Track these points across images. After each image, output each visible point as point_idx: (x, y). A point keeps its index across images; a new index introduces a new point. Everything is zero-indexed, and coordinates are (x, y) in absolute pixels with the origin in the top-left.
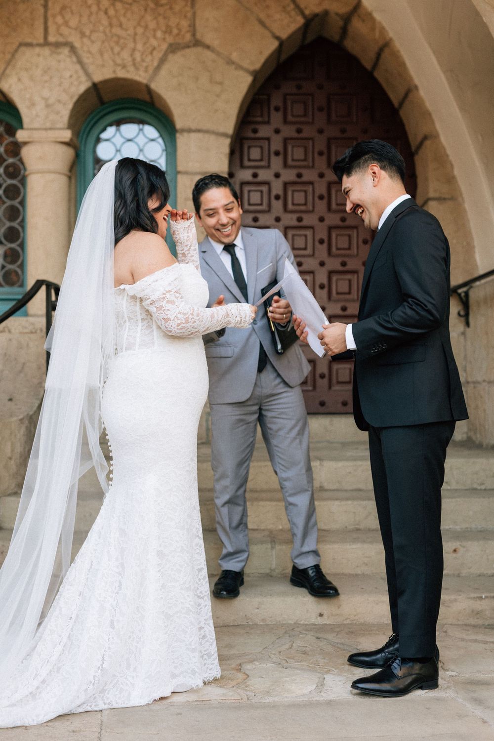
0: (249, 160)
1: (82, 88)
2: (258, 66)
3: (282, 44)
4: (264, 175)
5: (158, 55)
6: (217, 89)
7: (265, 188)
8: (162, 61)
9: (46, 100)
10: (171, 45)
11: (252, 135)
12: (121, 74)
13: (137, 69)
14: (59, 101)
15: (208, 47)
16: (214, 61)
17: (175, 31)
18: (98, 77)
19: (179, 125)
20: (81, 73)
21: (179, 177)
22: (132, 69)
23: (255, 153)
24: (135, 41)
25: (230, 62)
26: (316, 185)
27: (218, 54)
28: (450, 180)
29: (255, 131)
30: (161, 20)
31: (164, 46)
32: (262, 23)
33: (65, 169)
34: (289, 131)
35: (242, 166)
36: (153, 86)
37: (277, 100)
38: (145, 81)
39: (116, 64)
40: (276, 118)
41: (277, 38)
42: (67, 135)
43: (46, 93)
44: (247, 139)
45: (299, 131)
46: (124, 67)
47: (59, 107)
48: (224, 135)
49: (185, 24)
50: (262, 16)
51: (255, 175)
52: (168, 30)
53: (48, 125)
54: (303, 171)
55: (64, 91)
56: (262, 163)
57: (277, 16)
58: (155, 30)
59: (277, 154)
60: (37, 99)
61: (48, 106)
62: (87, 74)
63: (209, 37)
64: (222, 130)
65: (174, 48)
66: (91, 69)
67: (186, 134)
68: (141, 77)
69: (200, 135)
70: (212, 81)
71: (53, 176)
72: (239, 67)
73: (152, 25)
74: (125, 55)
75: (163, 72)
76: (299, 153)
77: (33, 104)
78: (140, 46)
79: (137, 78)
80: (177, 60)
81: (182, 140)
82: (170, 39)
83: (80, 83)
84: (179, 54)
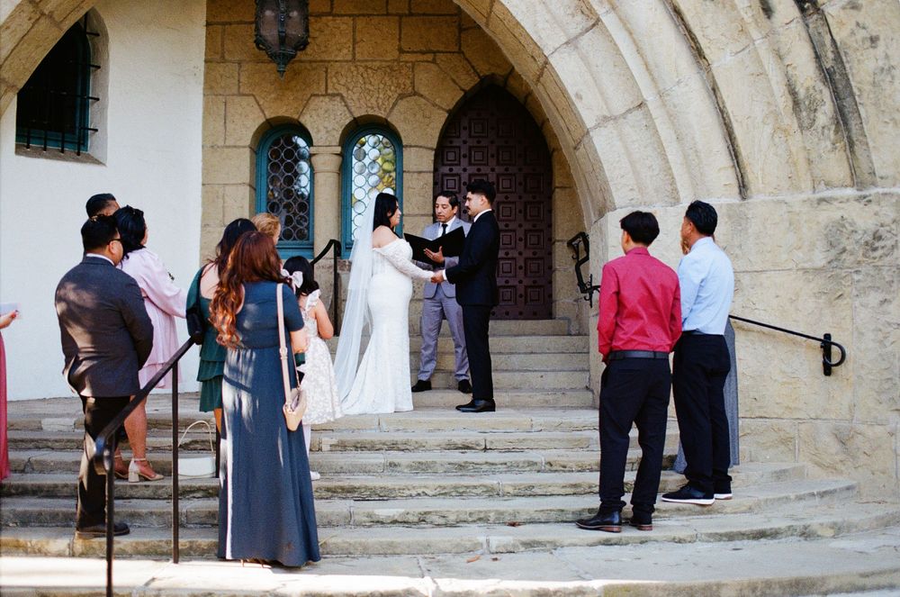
0: (447, 160)
1: (348, 121)
2: (451, 107)
3: (466, 92)
4: (456, 170)
5: (393, 101)
6: (427, 120)
7: (457, 178)
8: (394, 105)
9: (326, 128)
10: (400, 95)
11: (449, 145)
12: (371, 112)
13: (380, 109)
14: (334, 129)
15: (422, 96)
16: (425, 105)
17: (403, 86)
18: (357, 115)
19: (404, 143)
20: (347, 112)
21: (404, 174)
22: (377, 109)
23: (451, 156)
24: (379, 93)
25: (434, 105)
26: (490, 175)
27: (428, 100)
28: (569, 176)
29: (451, 142)
30: (395, 81)
31: (396, 95)
32: (454, 81)
33: (336, 169)
34: (471, 142)
35: (443, 165)
36: (389, 119)
37: (465, 123)
38: (384, 117)
39: (368, 107)
40: (464, 134)
41: (463, 90)
42: (339, 150)
43: (326, 124)
44: (447, 147)
45: (479, 142)
46: (372, 108)
47: (335, 133)
48: (431, 149)
49: (408, 82)
50: (454, 77)
51: (451, 170)
52: (398, 86)
53: (328, 144)
54: (482, 167)
55: (337, 122)
56: (456, 162)
57: (463, 77)
58: (390, 86)
59: (465, 156)
60: (321, 128)
61: (327, 132)
62: (351, 113)
63: (423, 90)
64: (430, 146)
65: (401, 97)
66: (353, 109)
67: (408, 149)
68: (382, 114)
69: (417, 149)
70: (424, 116)
71: (330, 174)
72: (440, 108)
73: (389, 83)
74: (373, 101)
75: (395, 111)
76: (479, 156)
77: (319, 131)
78: (381, 96)
79: (380, 115)
80: (403, 104)
81: (406, 152)
82: (399, 91)
83: (347, 118)
84: (405, 100)
